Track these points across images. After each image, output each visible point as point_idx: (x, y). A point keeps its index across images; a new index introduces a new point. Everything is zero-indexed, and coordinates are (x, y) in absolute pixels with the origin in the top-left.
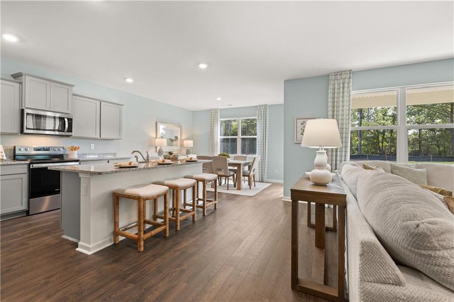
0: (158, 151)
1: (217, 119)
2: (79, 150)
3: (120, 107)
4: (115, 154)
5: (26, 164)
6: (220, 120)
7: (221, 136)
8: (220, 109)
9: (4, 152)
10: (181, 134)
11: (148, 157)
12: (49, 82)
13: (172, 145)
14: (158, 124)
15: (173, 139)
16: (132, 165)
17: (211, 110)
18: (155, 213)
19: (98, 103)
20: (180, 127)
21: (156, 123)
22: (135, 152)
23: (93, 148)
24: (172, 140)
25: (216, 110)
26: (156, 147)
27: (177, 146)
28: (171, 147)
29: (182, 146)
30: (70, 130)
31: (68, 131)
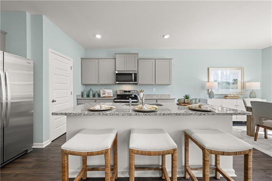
2: (143, 92)
3: (170, 60)
4: (169, 95)
5: (112, 99)
9: (112, 93)
12: (126, 55)
14: (210, 69)
19: (154, 61)
20: (241, 69)
21: (208, 69)
23: (155, 91)
26: (208, 90)
27: (237, 88)
29: (243, 88)
30: (135, 80)
31: (134, 81)
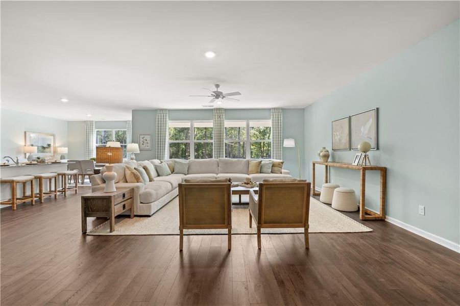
0: (27, 157)
1: (92, 130)
6: (95, 131)
7: (97, 143)
8: (96, 122)
10: (54, 142)
11: (17, 160)
13: (44, 152)
14: (28, 133)
15: (45, 146)
16: (6, 164)
17: (87, 121)
18: (24, 195)
20: (53, 135)
21: (25, 132)
22: (6, 157)
24: (44, 148)
25: (91, 122)
26: (25, 154)
27: (50, 152)
28: (43, 153)
29: (55, 152)
